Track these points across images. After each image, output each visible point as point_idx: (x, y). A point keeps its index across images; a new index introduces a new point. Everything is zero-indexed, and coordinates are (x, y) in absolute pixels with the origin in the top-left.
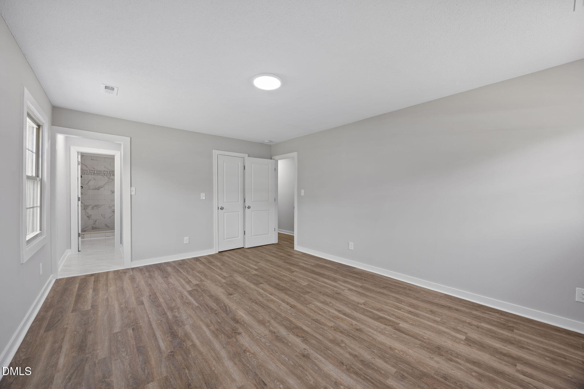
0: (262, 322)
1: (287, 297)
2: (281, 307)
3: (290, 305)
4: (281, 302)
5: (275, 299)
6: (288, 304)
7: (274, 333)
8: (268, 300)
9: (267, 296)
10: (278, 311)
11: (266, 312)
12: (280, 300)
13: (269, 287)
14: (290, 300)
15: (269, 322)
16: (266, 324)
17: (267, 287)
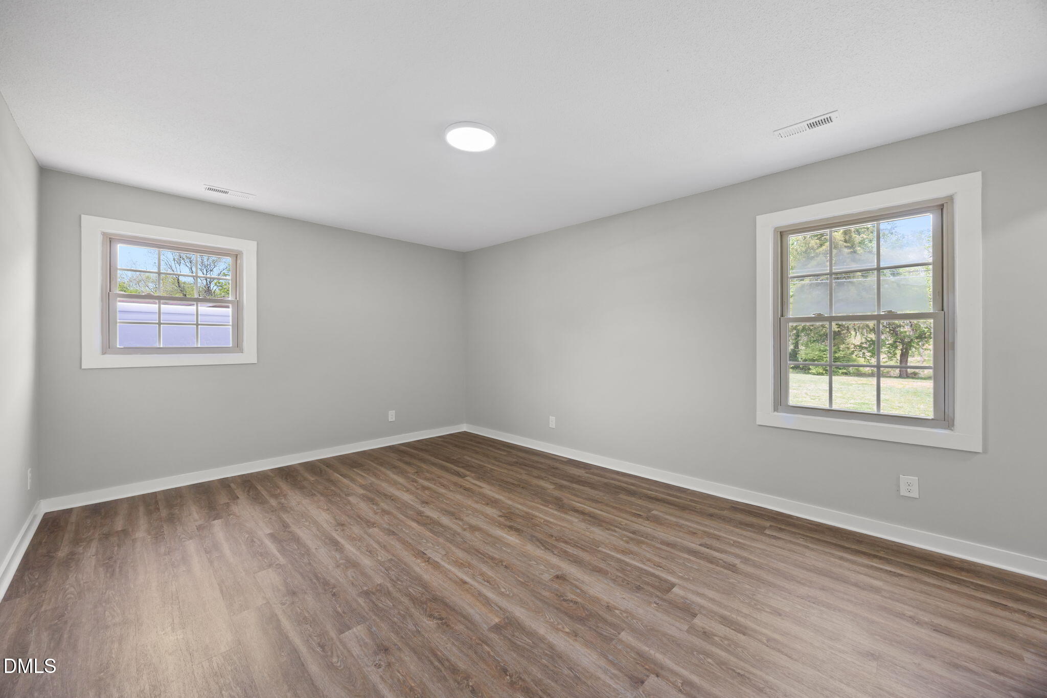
0: (474, 528)
1: (426, 577)
2: (444, 553)
3: (425, 556)
4: (443, 563)
5: (453, 569)
6: (428, 560)
7: (456, 519)
8: (470, 566)
9: (473, 577)
10: (449, 545)
11: (471, 543)
12: (443, 566)
13: (471, 611)
14: (420, 568)
15: (465, 530)
16: (468, 527)
17: (476, 611)
